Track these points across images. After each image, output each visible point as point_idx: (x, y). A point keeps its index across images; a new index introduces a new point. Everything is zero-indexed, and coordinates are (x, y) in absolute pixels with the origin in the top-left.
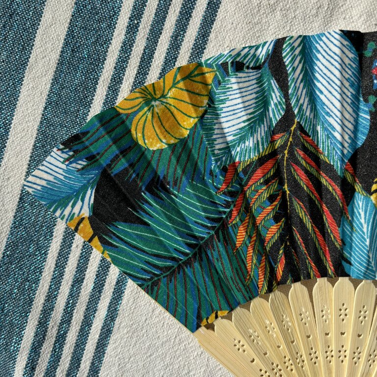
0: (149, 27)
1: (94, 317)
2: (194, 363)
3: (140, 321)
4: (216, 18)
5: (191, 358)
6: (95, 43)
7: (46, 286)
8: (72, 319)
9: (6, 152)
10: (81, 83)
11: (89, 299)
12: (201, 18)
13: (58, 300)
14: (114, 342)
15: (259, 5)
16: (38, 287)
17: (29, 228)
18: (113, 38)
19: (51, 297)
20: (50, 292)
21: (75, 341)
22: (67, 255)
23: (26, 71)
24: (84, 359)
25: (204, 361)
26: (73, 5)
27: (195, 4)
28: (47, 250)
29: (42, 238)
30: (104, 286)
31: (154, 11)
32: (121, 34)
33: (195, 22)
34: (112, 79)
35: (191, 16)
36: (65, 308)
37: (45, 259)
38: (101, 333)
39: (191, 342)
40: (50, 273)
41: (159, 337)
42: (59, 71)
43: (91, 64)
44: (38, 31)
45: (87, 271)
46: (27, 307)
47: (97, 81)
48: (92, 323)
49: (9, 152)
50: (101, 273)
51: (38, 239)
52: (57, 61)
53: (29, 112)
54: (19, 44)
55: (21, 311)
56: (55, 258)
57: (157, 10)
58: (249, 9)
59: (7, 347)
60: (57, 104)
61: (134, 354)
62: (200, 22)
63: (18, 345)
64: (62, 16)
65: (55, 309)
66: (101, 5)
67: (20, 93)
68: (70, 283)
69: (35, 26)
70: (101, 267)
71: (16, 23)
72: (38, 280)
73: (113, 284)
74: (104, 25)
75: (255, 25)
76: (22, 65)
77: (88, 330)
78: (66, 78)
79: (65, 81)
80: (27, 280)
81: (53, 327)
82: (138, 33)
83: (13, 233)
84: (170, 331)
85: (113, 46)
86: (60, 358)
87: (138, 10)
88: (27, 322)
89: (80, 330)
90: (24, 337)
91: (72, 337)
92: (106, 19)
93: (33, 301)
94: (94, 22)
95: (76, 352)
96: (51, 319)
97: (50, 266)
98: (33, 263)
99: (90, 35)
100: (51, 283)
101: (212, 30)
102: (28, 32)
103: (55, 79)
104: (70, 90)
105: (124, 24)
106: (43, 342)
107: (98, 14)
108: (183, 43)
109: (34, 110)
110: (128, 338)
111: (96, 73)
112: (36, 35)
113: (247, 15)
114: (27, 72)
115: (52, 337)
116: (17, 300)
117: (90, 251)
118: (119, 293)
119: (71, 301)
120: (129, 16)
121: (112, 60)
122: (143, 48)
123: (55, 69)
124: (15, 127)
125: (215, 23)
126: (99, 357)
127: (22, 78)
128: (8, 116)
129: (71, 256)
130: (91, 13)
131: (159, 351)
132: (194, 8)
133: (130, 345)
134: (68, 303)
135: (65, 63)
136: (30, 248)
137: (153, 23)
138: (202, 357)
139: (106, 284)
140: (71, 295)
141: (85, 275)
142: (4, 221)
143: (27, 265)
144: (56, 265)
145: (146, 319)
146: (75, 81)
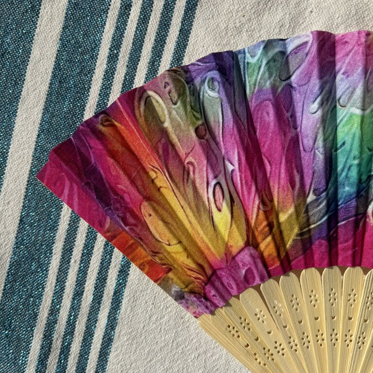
0: (128, 56)
1: (95, 327)
2: (192, 365)
3: (138, 329)
4: (188, 43)
5: (189, 361)
6: (79, 74)
7: (49, 301)
8: (74, 331)
9: (5, 179)
10: (69, 111)
11: (90, 311)
12: (175, 43)
13: (61, 313)
14: (115, 350)
15: (227, 28)
16: (42, 302)
17: (30, 247)
18: (96, 67)
19: (54, 311)
20: (53, 306)
21: (79, 352)
22: (67, 270)
23: (19, 104)
24: (88, 368)
25: (201, 363)
26: (58, 41)
27: (168, 32)
28: (48, 267)
29: (43, 255)
30: (102, 297)
31: (132, 41)
32: (103, 63)
33: (169, 48)
34: (98, 105)
35: (165, 43)
36: (67, 320)
37: (46, 275)
38: (102, 343)
39: (188, 345)
40: (52, 288)
41: (157, 342)
42: (49, 101)
43: (78, 92)
44: (28, 67)
45: (86, 284)
46: (32, 322)
47: (83, 108)
48: (94, 333)
49: (8, 179)
50: (99, 285)
51: (39, 257)
52: (47, 93)
53: (24, 140)
54: (12, 80)
55: (27, 326)
56: (56, 274)
57: (134, 40)
58: (218, 32)
59: (16, 360)
60: (49, 132)
61: (135, 360)
62: (174, 48)
63: (26, 358)
64: (49, 52)
65: (58, 322)
66: (83, 39)
67: (14, 123)
68: (71, 296)
69: (25, 62)
70: (99, 280)
71: (8, 61)
72: (42, 296)
73: (110, 295)
74: (87, 57)
75: (224, 46)
76: (15, 98)
77: (91, 340)
78: (55, 107)
79: (55, 110)
80: (31, 296)
81: (57, 339)
82: (118, 61)
83: (15, 253)
84: (167, 336)
85: (97, 75)
86: (66, 369)
87: (117, 41)
88: (33, 336)
89: (83, 340)
90: (31, 350)
91: (75, 348)
92: (88, 51)
93: (37, 316)
94: (78, 55)
95: (80, 362)
96: (55, 332)
97: (52, 282)
98: (36, 280)
99: (75, 67)
100: (53, 297)
101: (185, 54)
102: (19, 69)
103: (46, 109)
104: (60, 118)
105: (105, 54)
106: (49, 355)
107: (81, 47)
108: (159, 68)
109: (29, 138)
110: (128, 345)
111: (82, 100)
112: (27, 71)
113: (216, 38)
114: (21, 104)
115: (57, 348)
116: (23, 315)
117: (87, 265)
118: (117, 302)
119: (73, 313)
120: (109, 47)
121: (97, 88)
122: (124, 75)
123: (45, 100)
124: (12, 155)
125: (187, 47)
126: (102, 365)
127: (16, 110)
128: (5, 145)
129: (70, 271)
130: (74, 47)
131: (158, 356)
132: (167, 35)
133: (131, 352)
134: (70, 316)
135: (54, 93)
136: (32, 266)
137: (131, 51)
138: (199, 359)
139: (105, 295)
140: (72, 308)
141: (84, 288)
142: (6, 242)
143: (30, 282)
144: (57, 280)
145: (144, 326)
146: (64, 109)
